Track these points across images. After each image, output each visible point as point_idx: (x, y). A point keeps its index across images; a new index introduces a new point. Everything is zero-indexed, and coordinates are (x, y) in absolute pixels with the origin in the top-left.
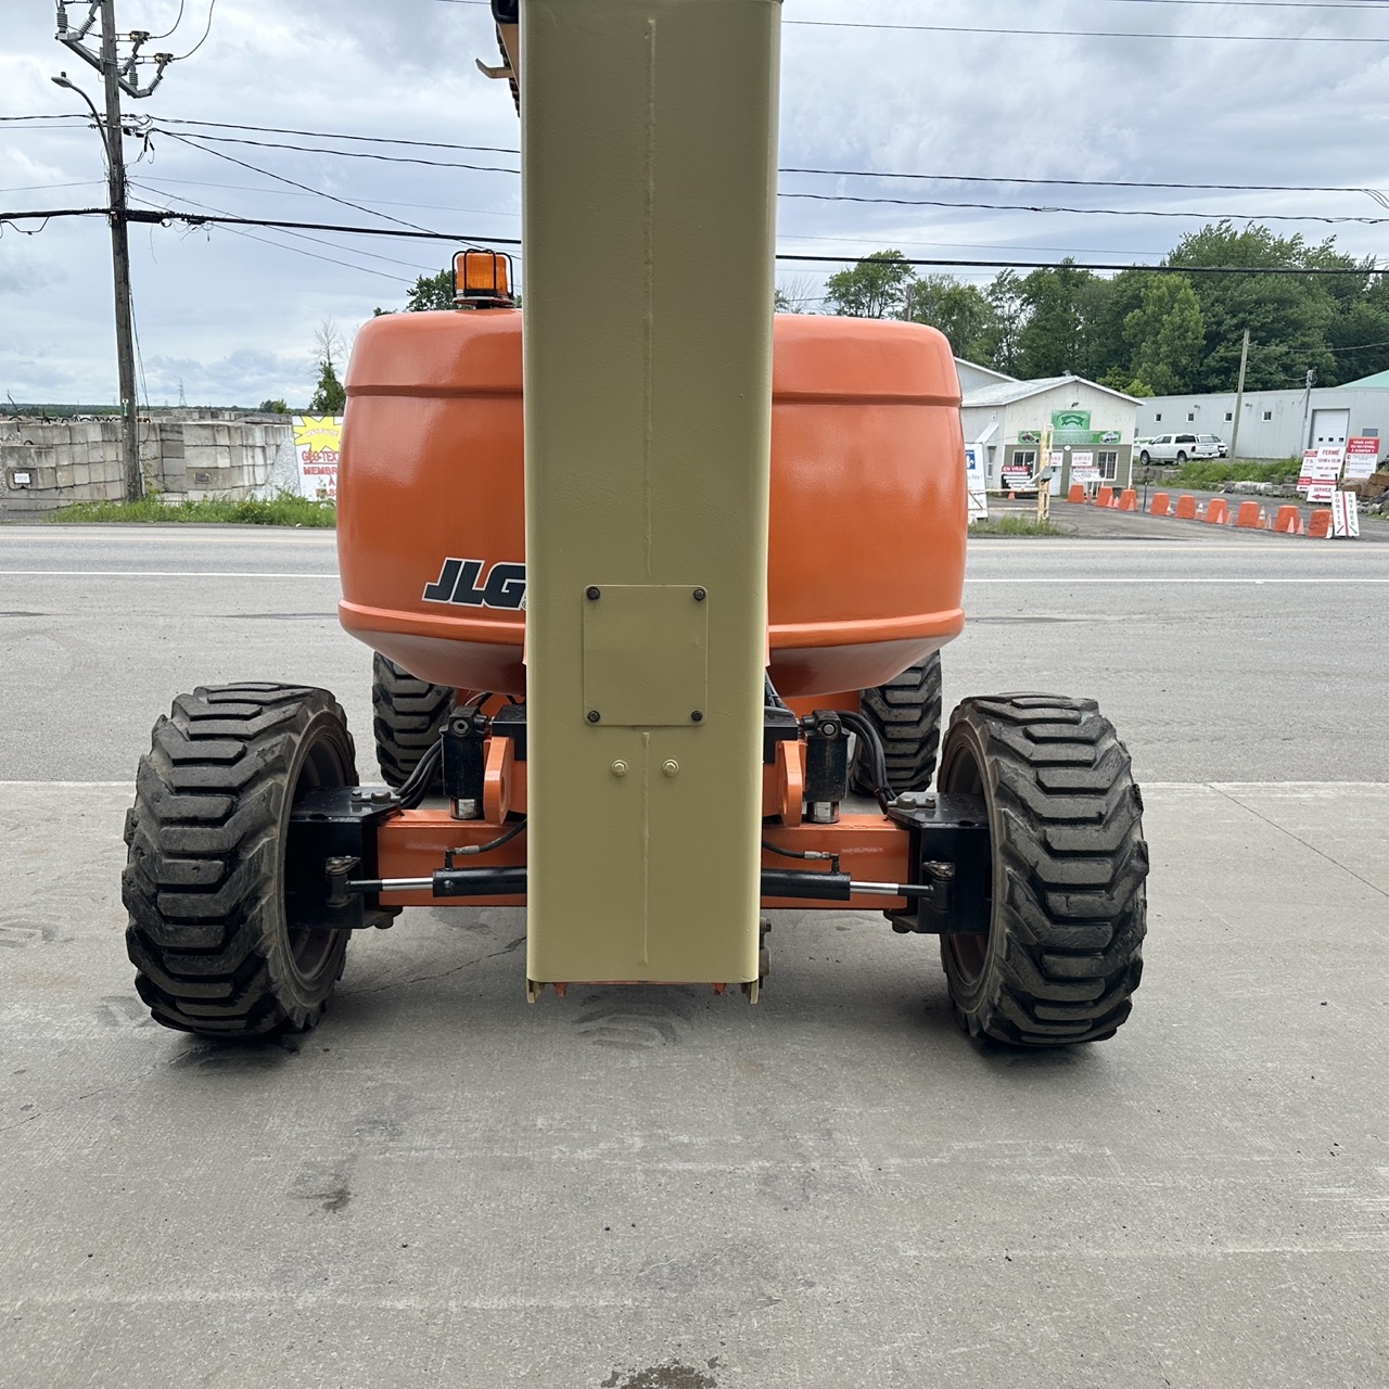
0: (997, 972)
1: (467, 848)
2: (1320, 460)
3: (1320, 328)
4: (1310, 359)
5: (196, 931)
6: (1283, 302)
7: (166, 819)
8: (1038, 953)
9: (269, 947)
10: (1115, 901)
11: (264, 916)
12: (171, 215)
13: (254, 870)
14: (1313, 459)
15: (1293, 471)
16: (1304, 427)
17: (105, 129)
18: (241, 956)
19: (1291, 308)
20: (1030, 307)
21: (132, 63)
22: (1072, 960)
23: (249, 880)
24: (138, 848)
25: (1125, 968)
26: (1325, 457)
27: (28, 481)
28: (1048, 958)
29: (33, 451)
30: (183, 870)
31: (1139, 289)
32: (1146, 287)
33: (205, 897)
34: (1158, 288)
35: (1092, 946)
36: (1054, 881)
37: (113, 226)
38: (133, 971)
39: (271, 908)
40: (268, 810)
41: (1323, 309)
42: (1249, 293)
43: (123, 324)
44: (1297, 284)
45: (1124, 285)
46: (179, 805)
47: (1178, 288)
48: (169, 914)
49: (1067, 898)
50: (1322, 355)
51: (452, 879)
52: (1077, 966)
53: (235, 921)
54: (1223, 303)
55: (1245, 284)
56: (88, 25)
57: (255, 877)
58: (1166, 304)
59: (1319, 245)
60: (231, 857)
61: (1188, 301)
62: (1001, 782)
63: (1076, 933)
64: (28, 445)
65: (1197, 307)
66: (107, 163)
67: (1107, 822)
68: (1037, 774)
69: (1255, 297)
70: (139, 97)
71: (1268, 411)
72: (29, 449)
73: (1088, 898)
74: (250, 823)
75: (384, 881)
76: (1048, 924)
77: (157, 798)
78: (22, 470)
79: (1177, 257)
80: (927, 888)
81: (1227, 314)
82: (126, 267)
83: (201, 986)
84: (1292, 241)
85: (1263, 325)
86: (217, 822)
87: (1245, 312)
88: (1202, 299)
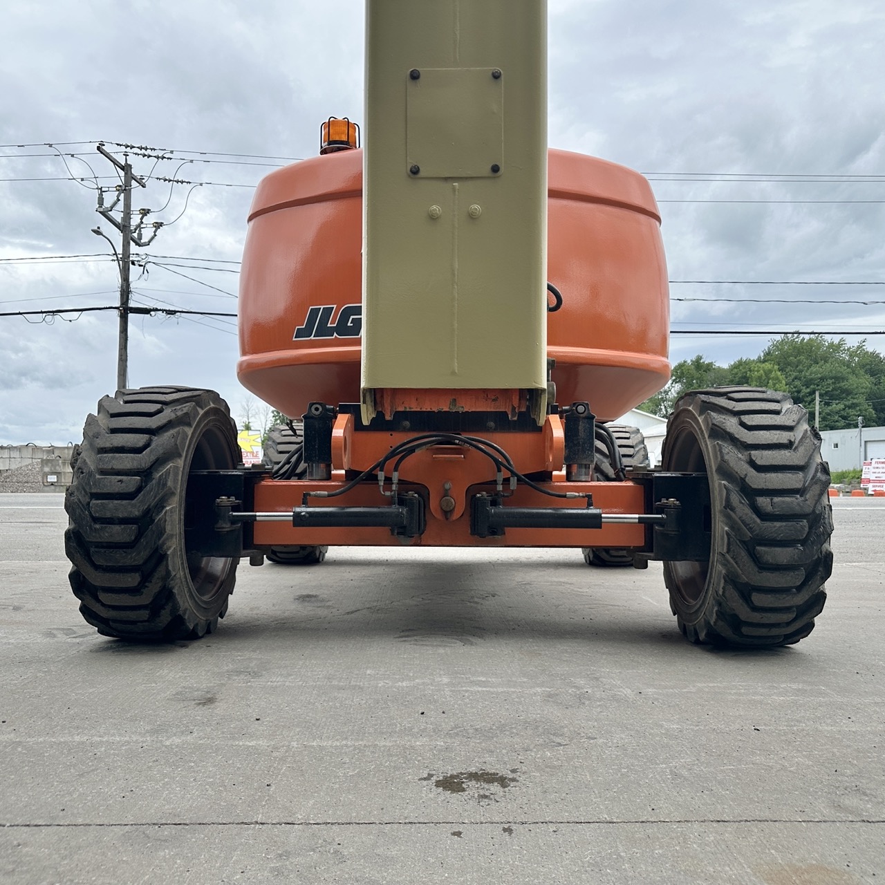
0: (720, 567)
1: (318, 492)
2: (874, 468)
3: (863, 394)
4: (859, 413)
5: (116, 528)
6: (837, 379)
7: (102, 448)
8: (751, 545)
9: (170, 547)
10: (808, 502)
11: (167, 518)
12: (156, 310)
13: (162, 483)
14: (869, 467)
15: (857, 476)
16: (860, 452)
17: (121, 262)
18: (147, 551)
19: (843, 382)
20: (677, 384)
21: (139, 226)
22: (778, 549)
23: (158, 490)
24: (79, 469)
25: (819, 560)
26: (877, 465)
27: (56, 480)
28: (761, 549)
29: (60, 462)
30: (111, 482)
31: (746, 373)
32: (750, 371)
33: (124, 502)
34: (758, 371)
35: (793, 537)
36: (760, 487)
37: (121, 317)
38: (68, 566)
39: (173, 515)
40: (176, 444)
41: (865, 382)
42: (816, 373)
43: (122, 373)
44: (845, 367)
45: (736, 370)
46: (112, 439)
47: (770, 371)
48: (97, 515)
49: (772, 500)
50: (866, 410)
51: (307, 513)
52: (782, 555)
53: (146, 522)
54: (800, 379)
55: (812, 368)
56: (115, 204)
57: (163, 489)
58: (764, 380)
59: (856, 345)
60: (145, 474)
61: (777, 379)
62: (713, 424)
63: (780, 527)
64: (58, 458)
65: (784, 382)
66: (120, 281)
67: (796, 448)
68: (740, 419)
69: (819, 376)
70: (142, 246)
71: (836, 443)
72: (58, 460)
73: (787, 499)
74: (162, 452)
75: (258, 514)
76: (758, 520)
77: (97, 436)
78: (52, 473)
79: (768, 354)
80: (660, 516)
81: (803, 386)
82: (126, 340)
83: (117, 576)
84: (839, 342)
85: (827, 392)
86: (138, 451)
87: (814, 384)
88: (786, 378)
